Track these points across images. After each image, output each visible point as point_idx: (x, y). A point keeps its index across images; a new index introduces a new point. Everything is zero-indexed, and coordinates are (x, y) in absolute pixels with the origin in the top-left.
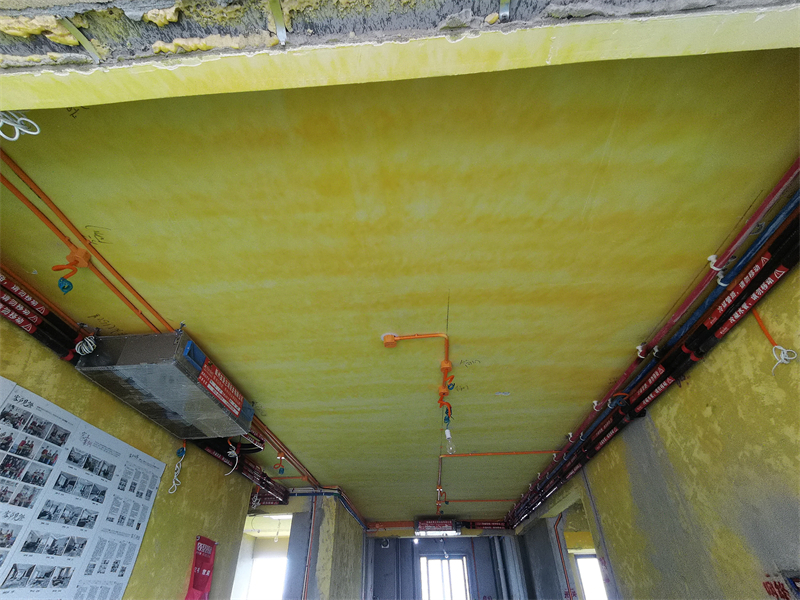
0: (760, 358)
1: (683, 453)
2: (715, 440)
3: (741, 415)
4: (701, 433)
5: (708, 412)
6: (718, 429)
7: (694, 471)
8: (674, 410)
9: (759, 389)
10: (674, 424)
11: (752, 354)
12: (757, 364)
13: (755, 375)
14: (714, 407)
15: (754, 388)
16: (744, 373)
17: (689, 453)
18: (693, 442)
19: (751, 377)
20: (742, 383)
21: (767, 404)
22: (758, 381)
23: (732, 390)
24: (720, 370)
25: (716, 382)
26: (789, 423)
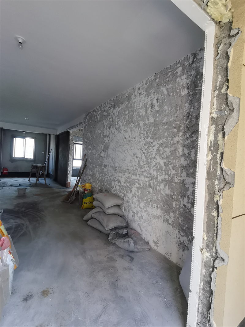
0: (145, 103)
1: (116, 121)
2: (125, 120)
3: (134, 116)
4: (123, 118)
5: (127, 112)
6: (127, 117)
7: (117, 127)
8: (119, 109)
9: (141, 110)
10: (118, 113)
11: (144, 101)
12: (144, 104)
13: (142, 106)
14: (129, 112)
15: (140, 110)
16: (140, 105)
17: (118, 122)
18: (120, 119)
19: (141, 107)
20: (139, 107)
21: (140, 115)
22: (142, 108)
23: (135, 108)
24: (135, 102)
25: (133, 105)
26: (142, 121)
